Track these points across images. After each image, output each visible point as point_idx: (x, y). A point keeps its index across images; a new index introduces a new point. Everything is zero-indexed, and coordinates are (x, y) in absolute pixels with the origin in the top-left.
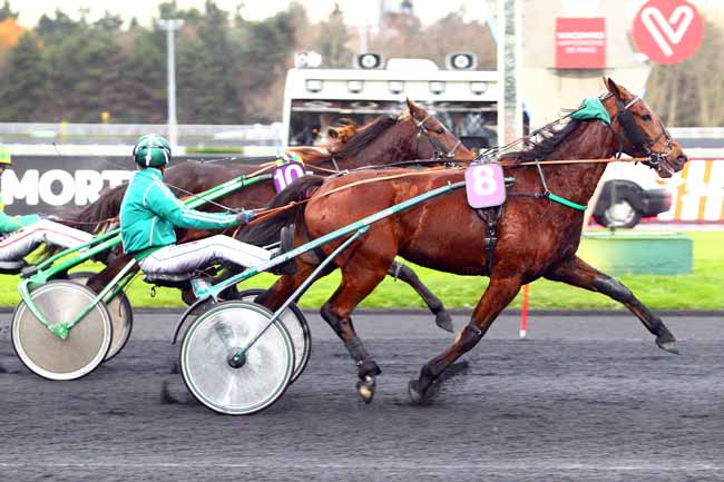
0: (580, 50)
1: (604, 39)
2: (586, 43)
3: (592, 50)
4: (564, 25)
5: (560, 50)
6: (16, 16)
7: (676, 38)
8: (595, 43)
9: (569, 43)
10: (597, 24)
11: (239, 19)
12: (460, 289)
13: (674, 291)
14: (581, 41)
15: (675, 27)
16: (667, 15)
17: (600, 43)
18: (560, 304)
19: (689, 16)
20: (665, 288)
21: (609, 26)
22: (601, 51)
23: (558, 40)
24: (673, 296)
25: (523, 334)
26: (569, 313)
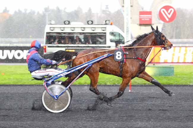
0: (145, 19)
1: (151, 17)
2: (147, 18)
3: (149, 19)
4: (142, 13)
5: (140, 19)
6: (8, 11)
7: (170, 16)
8: (149, 18)
9: (143, 18)
10: (150, 13)
11: (65, 12)
12: (115, 80)
13: (169, 80)
14: (145, 17)
15: (169, 14)
16: (167, 11)
17: (150, 18)
18: (140, 83)
19: (173, 11)
20: (167, 79)
21: (153, 14)
22: (151, 20)
23: (140, 17)
24: (168, 81)
25: (130, 91)
26: (142, 86)
